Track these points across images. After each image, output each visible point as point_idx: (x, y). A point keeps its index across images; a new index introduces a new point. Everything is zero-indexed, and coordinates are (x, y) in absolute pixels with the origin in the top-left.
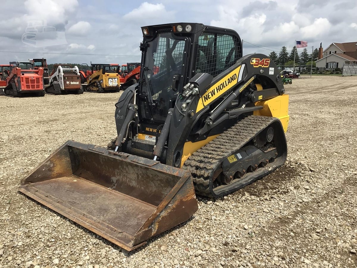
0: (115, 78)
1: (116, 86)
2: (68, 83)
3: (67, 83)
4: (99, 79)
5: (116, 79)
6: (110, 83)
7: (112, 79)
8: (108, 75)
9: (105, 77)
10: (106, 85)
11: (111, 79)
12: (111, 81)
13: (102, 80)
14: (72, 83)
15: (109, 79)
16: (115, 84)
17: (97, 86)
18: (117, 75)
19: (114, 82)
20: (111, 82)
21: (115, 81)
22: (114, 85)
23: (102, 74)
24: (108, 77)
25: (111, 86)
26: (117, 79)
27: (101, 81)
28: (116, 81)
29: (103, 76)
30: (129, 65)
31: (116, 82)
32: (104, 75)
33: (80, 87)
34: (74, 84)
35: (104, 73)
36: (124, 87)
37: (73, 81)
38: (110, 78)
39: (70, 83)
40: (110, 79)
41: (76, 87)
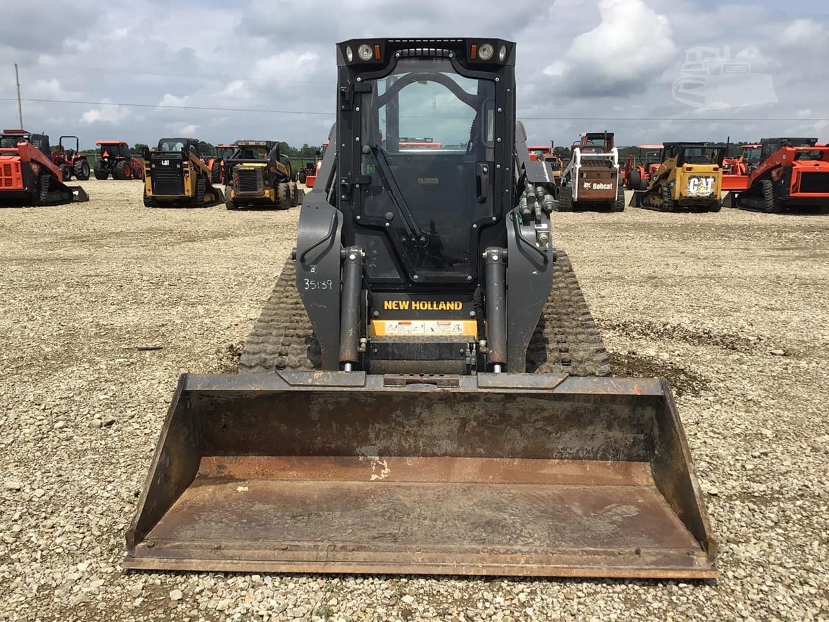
0: (707, 177)
1: (709, 197)
2: (587, 185)
3: (585, 186)
4: (670, 179)
5: (710, 180)
6: (691, 190)
7: (699, 178)
8: (690, 169)
9: (682, 174)
10: (681, 194)
11: (696, 180)
12: (697, 182)
13: (674, 181)
14: (595, 186)
15: (690, 179)
16: (706, 191)
17: (661, 196)
18: (715, 169)
19: (705, 185)
20: (696, 188)
21: (707, 185)
22: (702, 193)
23: (676, 168)
24: (689, 174)
25: (695, 195)
26: (713, 180)
27: (672, 184)
28: (710, 184)
29: (677, 171)
30: (765, 143)
31: (709, 186)
32: (679, 169)
33: (613, 197)
34: (600, 189)
35: (680, 165)
36: (742, 200)
37: (598, 183)
38: (694, 177)
39: (592, 186)
40: (692, 180)
41: (605, 196)
